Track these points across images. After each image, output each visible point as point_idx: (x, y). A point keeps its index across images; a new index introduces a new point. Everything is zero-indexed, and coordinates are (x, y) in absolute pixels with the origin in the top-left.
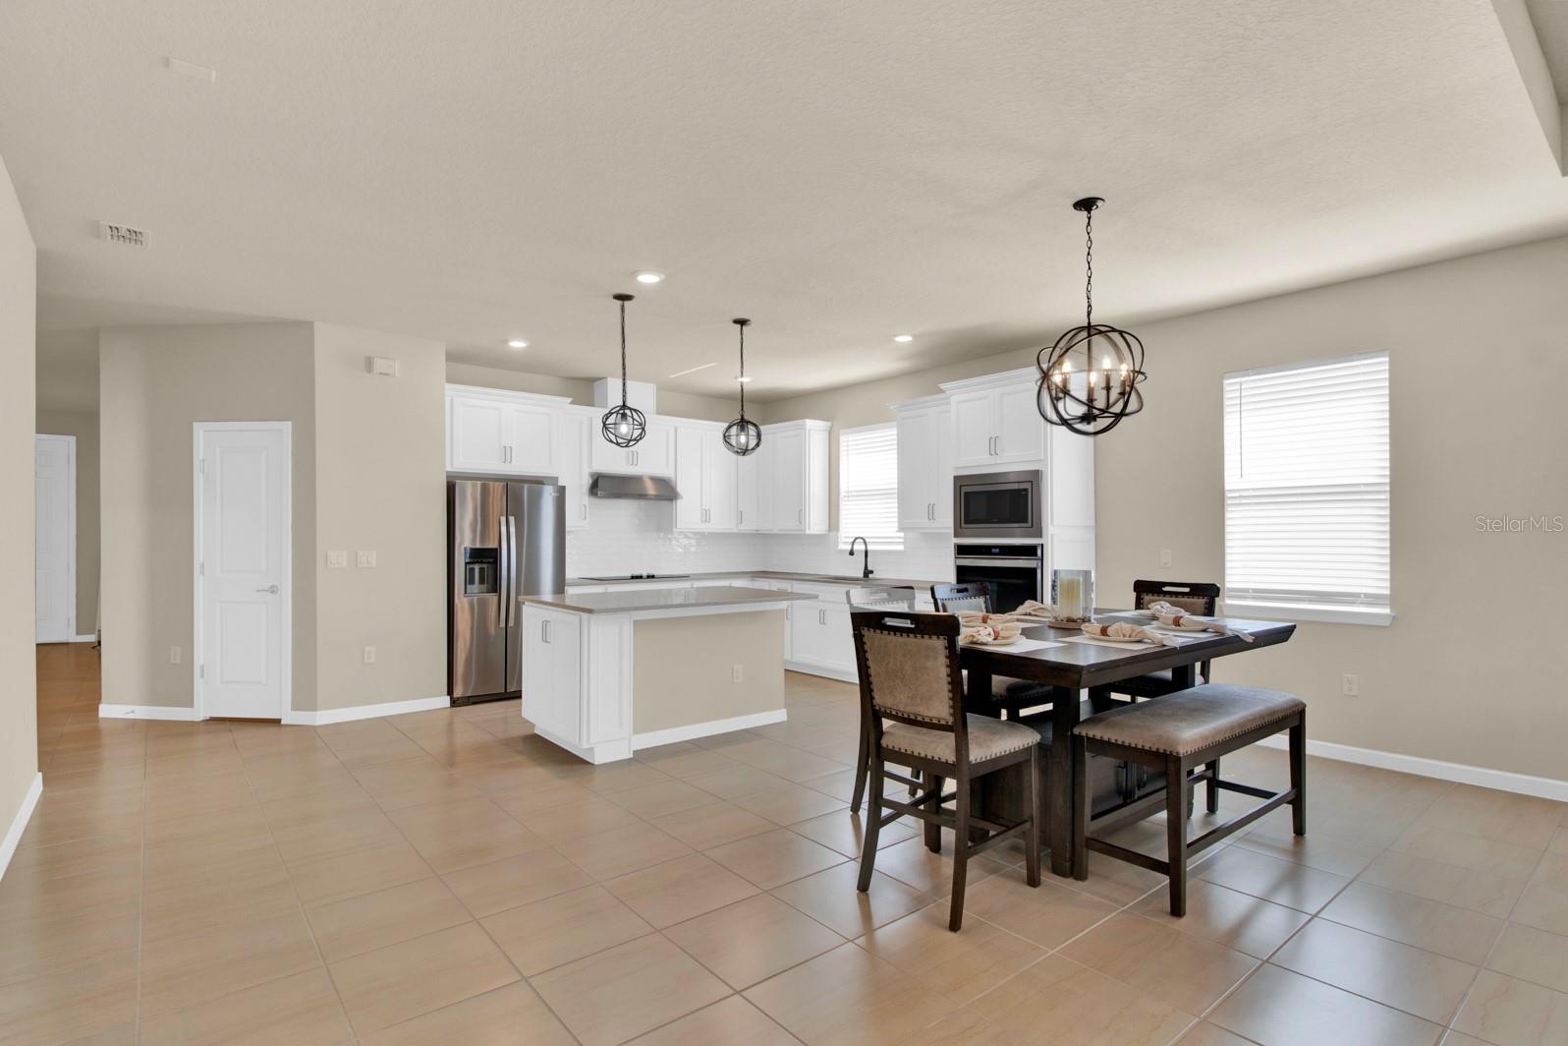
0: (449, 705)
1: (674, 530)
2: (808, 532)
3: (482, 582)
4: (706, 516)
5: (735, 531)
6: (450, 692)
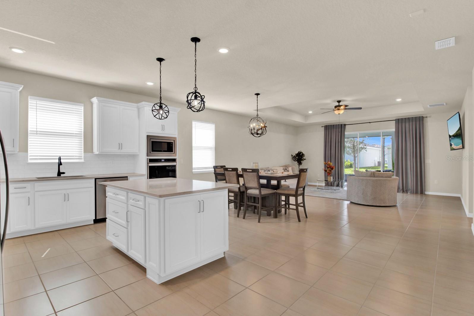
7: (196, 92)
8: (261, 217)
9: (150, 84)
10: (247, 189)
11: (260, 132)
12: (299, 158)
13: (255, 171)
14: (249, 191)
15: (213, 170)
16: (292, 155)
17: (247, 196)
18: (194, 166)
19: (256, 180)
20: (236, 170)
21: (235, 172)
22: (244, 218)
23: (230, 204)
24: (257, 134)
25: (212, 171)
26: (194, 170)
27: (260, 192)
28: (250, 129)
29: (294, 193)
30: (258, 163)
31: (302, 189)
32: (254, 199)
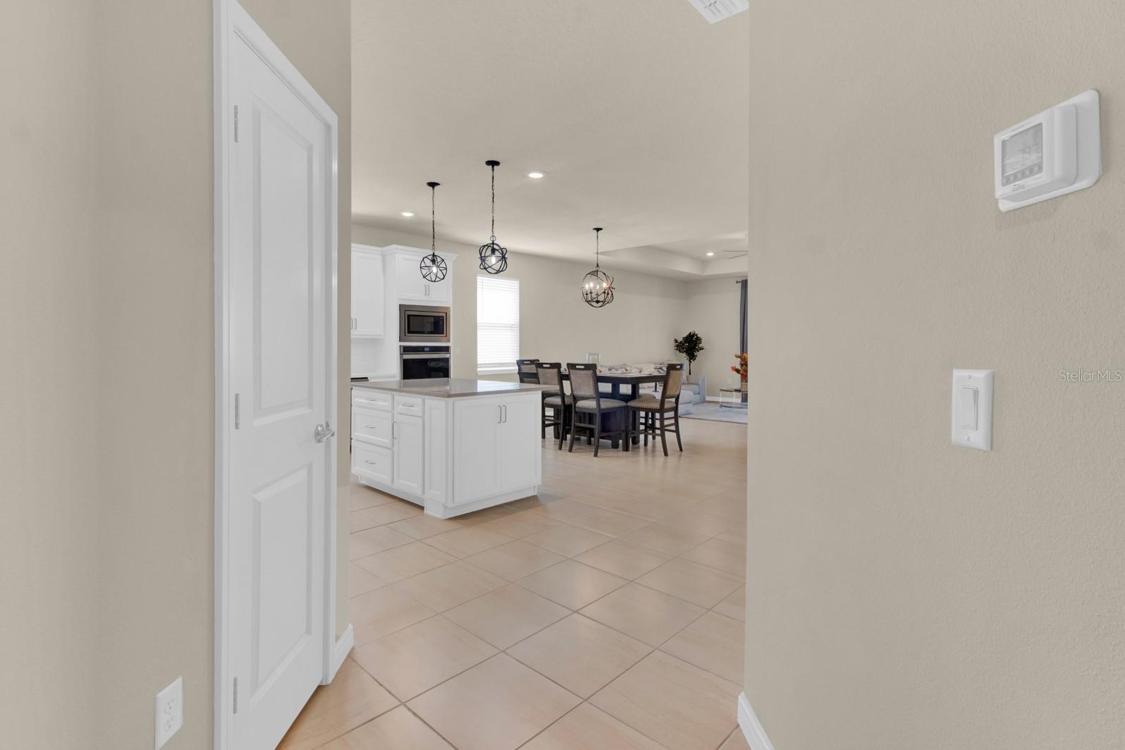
7: (493, 244)
8: (599, 450)
9: (408, 215)
10: (576, 399)
11: (601, 298)
12: (690, 345)
13: (591, 367)
14: (580, 404)
15: (517, 368)
16: (676, 341)
17: (576, 412)
18: (480, 361)
19: (591, 383)
20: (557, 366)
21: (556, 370)
22: (570, 450)
23: (546, 428)
24: (598, 302)
25: (514, 370)
26: (480, 367)
27: (598, 404)
28: (585, 293)
29: (657, 406)
30: (598, 355)
31: (674, 400)
32: (589, 416)
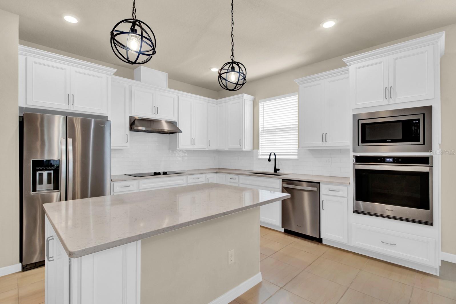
0: (21, 270)
1: (177, 149)
2: (244, 150)
3: (49, 182)
4: (193, 142)
5: (207, 149)
6: (21, 261)
